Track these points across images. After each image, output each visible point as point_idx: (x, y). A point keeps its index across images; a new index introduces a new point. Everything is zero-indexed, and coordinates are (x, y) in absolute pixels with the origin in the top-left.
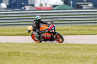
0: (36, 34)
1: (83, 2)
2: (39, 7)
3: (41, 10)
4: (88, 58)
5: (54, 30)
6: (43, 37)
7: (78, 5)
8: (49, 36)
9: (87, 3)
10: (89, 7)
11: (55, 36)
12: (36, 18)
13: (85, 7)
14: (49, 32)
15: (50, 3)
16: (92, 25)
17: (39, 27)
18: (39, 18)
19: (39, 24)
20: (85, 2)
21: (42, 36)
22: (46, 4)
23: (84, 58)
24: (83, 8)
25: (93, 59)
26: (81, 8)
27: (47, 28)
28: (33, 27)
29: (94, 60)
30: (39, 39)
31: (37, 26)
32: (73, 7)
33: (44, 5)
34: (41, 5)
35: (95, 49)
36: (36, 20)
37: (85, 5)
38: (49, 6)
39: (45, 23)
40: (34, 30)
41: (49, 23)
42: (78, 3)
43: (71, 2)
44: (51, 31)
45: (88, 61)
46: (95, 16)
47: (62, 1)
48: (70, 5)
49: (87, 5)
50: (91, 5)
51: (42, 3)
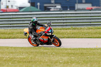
0: (33, 36)
1: (51, 3)
2: (5, 9)
3: (7, 12)
4: (56, 62)
5: (52, 32)
6: (40, 41)
7: (45, 7)
8: (46, 39)
9: (55, 5)
10: (57, 9)
11: (52, 40)
12: (32, 19)
13: (52, 9)
14: (46, 35)
15: (16, 5)
16: (60, 27)
17: (35, 30)
18: (35, 20)
19: (35, 26)
20: (53, 4)
21: (39, 39)
22: (12, 6)
23: (52, 63)
24: (51, 10)
25: (61, 63)
26: (49, 10)
27: (44, 30)
28: (29, 29)
29: (62, 65)
30: (36, 43)
31: (33, 28)
32: (40, 9)
33: (10, 7)
34: (7, 7)
35: (63, 53)
36: (33, 22)
37: (53, 6)
38: (15, 8)
39: (42, 26)
40: (31, 32)
41: (46, 25)
42: (45, 5)
43: (38, 4)
44: (48, 34)
45: (56, 65)
46: (63, 18)
47: (29, 2)
48: (37, 7)
49: (55, 6)
50: (59, 7)
51: (8, 5)
